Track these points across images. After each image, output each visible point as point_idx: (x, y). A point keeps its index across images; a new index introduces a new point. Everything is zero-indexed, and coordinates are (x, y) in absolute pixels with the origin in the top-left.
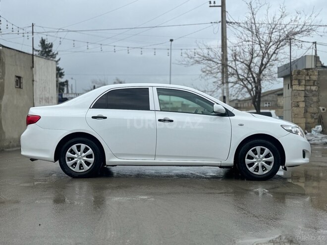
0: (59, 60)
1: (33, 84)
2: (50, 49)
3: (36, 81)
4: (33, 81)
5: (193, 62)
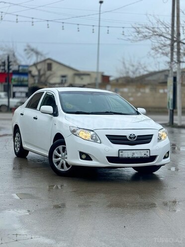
5: (141, 37)
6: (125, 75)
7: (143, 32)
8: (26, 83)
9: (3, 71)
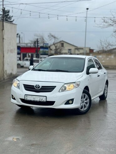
0: (14, 20)
1: (3, 41)
2: (8, 14)
3: (5, 39)
4: (3, 39)
5: (107, 25)
6: (102, 49)
7: (109, 22)
8: (47, 53)
9: (34, 47)
